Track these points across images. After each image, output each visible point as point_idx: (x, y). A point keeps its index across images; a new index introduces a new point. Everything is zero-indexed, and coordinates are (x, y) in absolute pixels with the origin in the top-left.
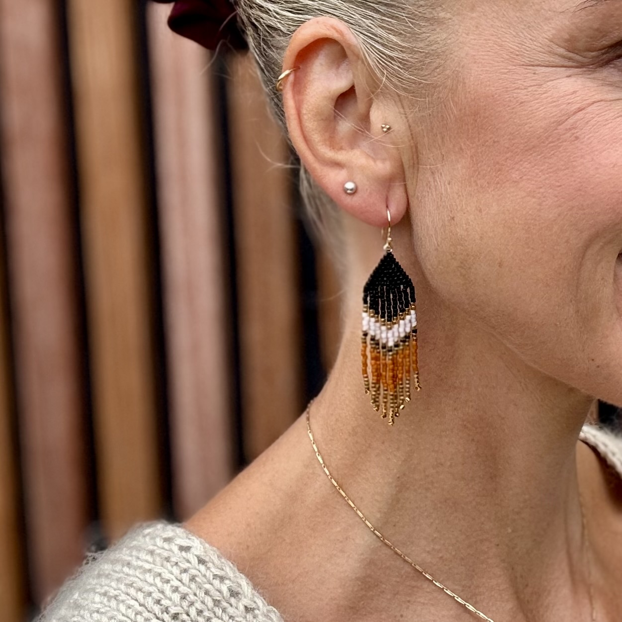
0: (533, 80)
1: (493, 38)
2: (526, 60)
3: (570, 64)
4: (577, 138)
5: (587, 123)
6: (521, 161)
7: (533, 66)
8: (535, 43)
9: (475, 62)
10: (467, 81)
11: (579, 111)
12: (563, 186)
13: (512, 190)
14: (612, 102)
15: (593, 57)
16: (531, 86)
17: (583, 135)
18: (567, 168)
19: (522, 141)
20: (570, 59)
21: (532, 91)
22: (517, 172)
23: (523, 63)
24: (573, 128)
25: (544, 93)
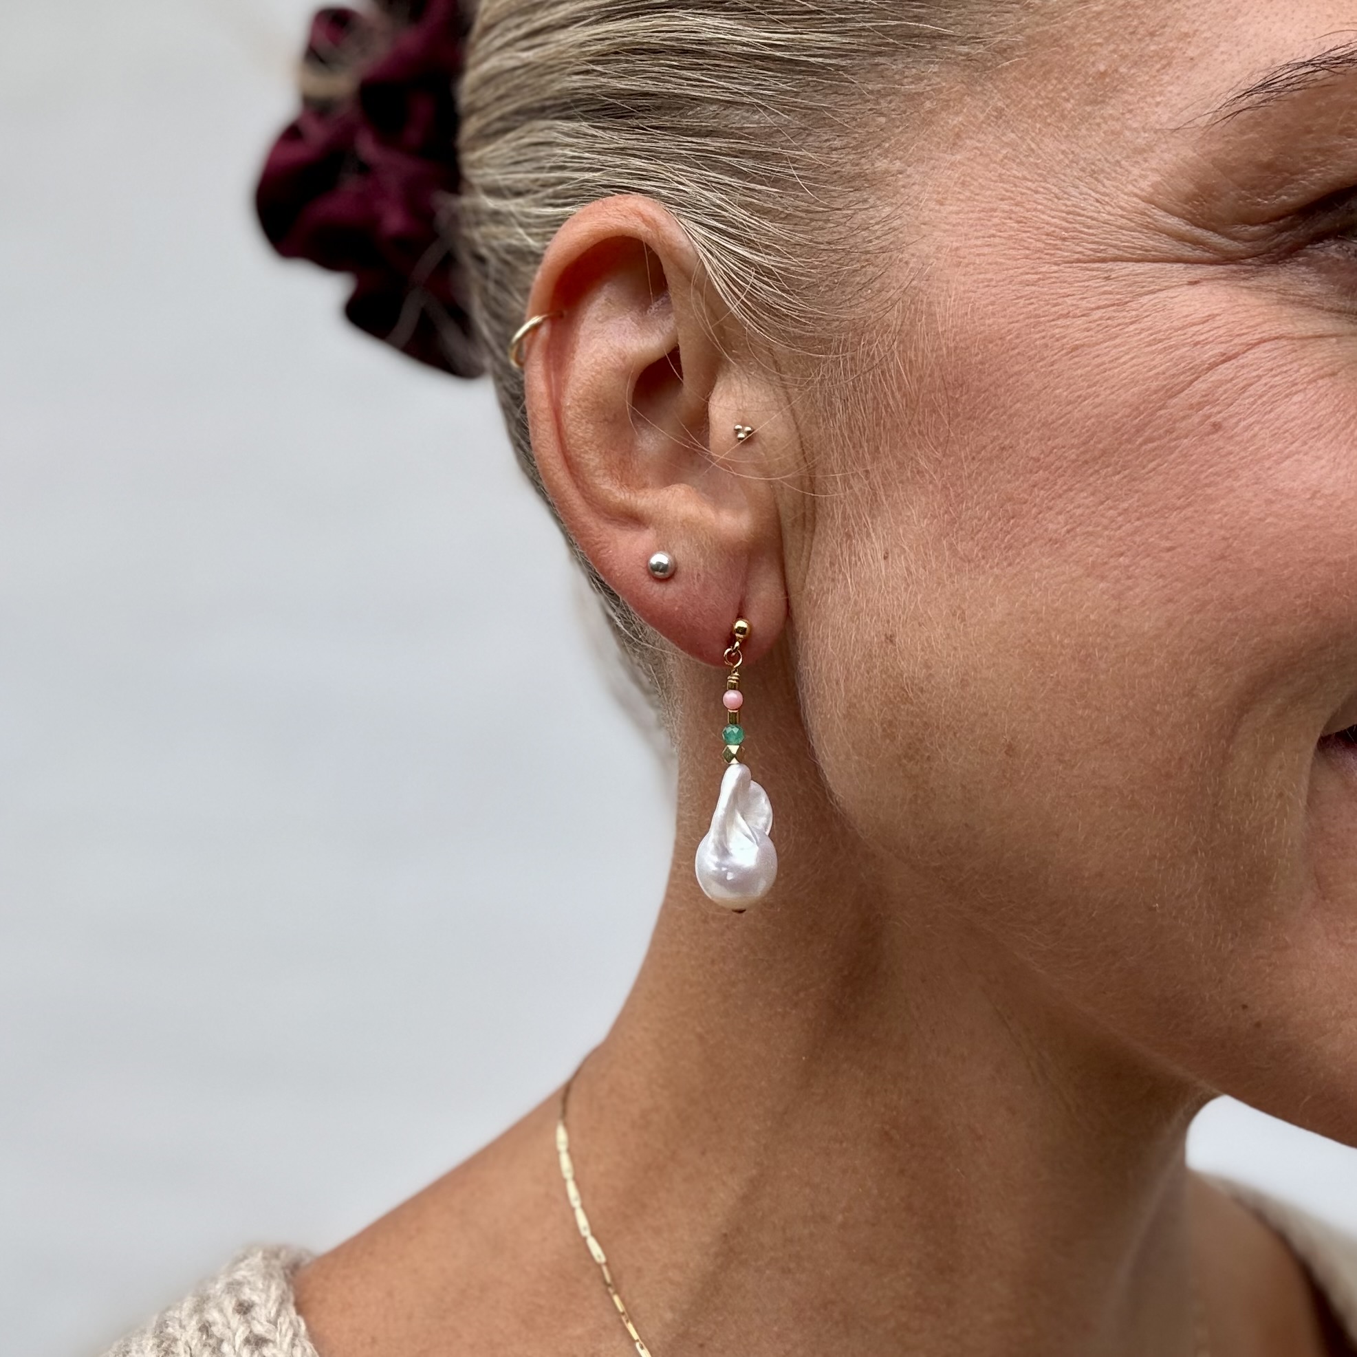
0: (1105, 293)
1: (1005, 206)
2: (1086, 249)
3: (1198, 253)
4: (1217, 427)
5: (1244, 389)
6: (1070, 489)
7: (1104, 260)
8: (1108, 208)
9: (958, 265)
10: (937, 310)
11: (1224, 362)
12: (1179, 550)
13: (1046, 561)
14: (1306, 342)
15: (1254, 238)
16: (1098, 308)
17: (1235, 420)
18: (1189, 505)
19: (1075, 441)
20: (1196, 243)
21: (1101, 318)
22: (1061, 518)
23: (1076, 256)
24: (1208, 403)
25: (1132, 323)
